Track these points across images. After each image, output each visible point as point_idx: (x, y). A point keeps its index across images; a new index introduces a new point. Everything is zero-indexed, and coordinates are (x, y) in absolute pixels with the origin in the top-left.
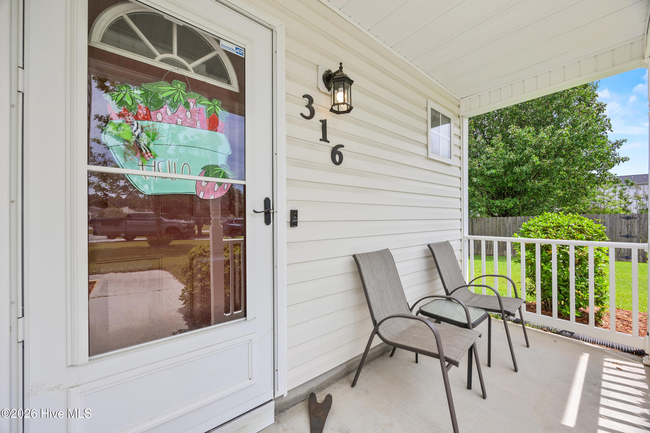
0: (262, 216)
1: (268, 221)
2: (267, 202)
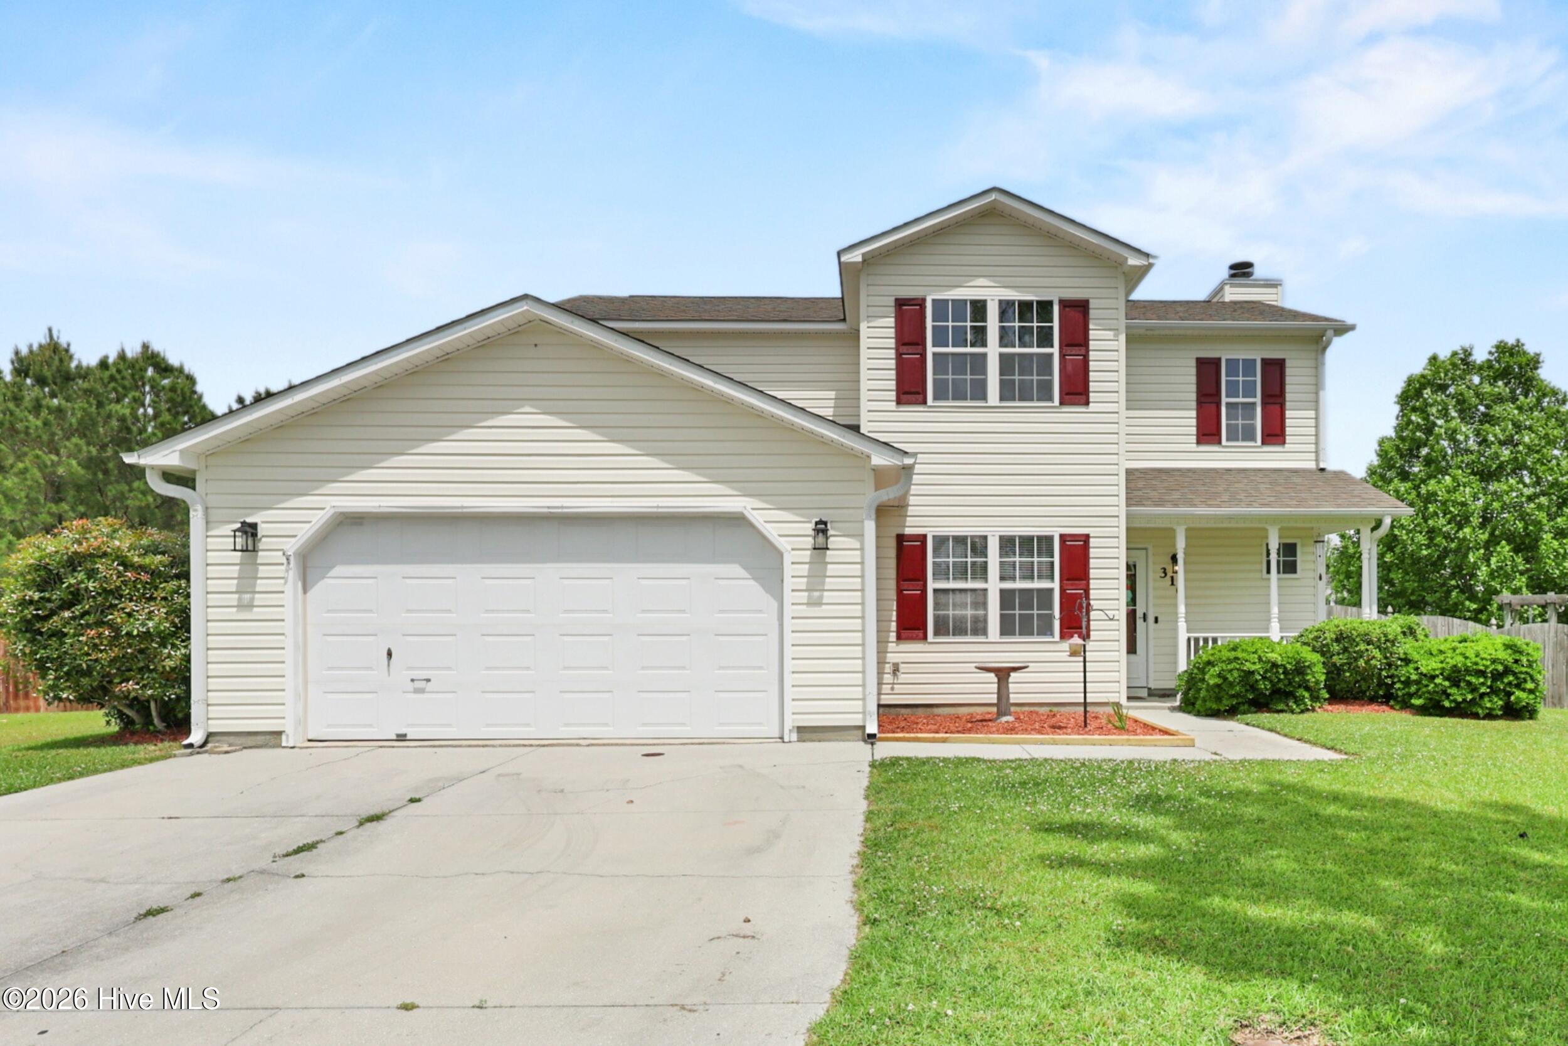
2: (1144, 614)
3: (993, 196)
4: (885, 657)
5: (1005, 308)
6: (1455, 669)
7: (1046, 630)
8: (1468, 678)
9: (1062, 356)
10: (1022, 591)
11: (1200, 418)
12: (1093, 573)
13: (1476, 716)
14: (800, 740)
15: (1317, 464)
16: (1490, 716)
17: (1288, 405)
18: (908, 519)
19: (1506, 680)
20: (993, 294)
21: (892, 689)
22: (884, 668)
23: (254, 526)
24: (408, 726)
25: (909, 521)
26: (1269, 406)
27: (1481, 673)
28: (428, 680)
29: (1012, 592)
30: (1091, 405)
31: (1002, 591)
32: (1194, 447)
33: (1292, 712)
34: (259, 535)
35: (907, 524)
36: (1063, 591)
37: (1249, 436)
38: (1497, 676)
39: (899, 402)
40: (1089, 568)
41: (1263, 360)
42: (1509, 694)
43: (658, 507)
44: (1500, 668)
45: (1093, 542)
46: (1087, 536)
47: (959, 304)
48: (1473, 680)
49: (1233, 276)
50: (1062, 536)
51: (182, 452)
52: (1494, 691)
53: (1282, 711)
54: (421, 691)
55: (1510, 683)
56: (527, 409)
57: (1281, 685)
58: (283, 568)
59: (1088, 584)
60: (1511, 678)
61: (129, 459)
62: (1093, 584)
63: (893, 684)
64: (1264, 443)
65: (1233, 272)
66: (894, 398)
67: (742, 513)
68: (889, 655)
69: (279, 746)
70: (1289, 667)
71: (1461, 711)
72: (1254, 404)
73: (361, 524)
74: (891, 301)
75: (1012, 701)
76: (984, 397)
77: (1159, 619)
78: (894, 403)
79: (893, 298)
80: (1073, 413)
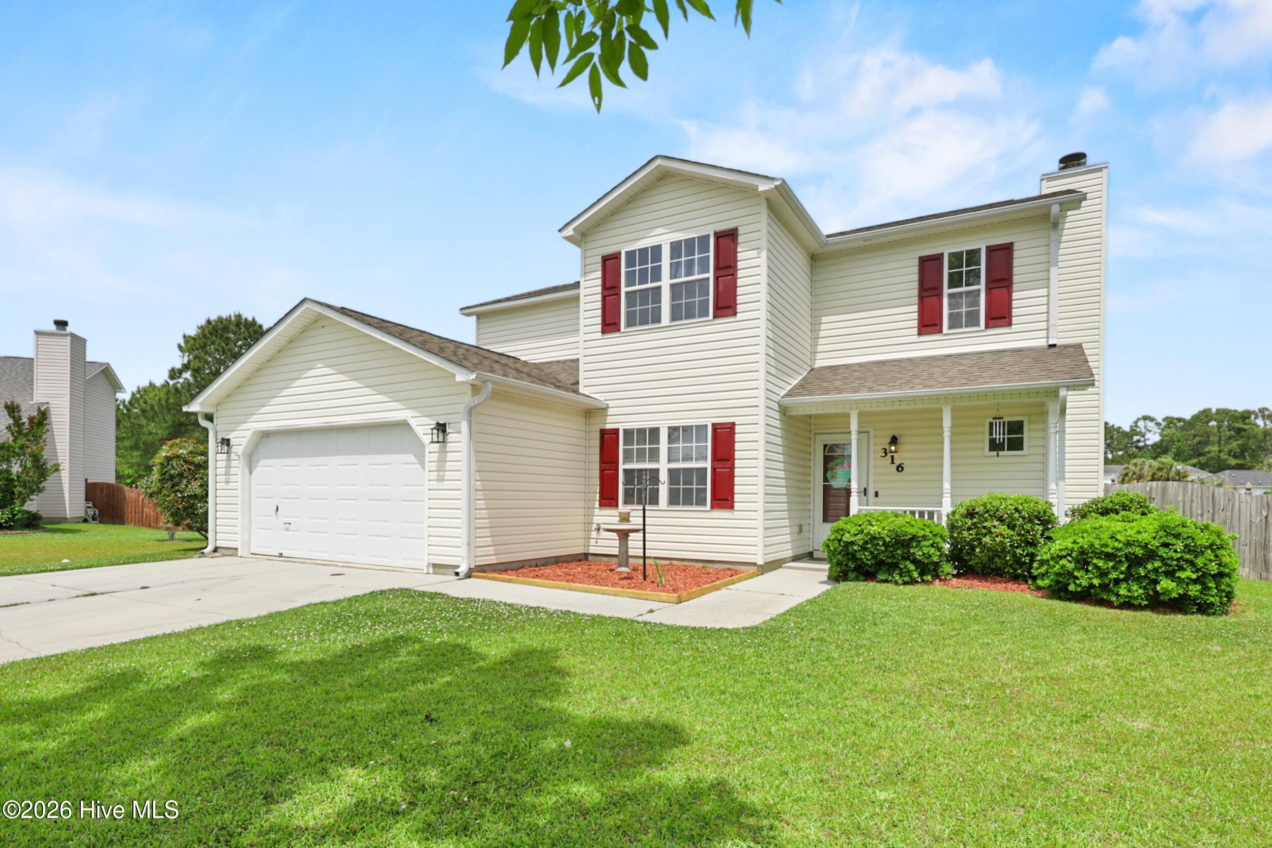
0: (863, 494)
1: (865, 495)
2: (865, 489)
3: (658, 162)
4: (592, 519)
5: (676, 248)
6: (1083, 552)
7: (701, 502)
8: (1095, 561)
9: (717, 278)
10: (686, 470)
11: (921, 312)
12: (737, 455)
13: (1109, 604)
14: (435, 573)
15: (1047, 342)
16: (1127, 605)
17: (1015, 287)
18: (608, 417)
19: (1150, 566)
20: (663, 238)
21: (596, 542)
22: (591, 527)
23: (228, 440)
24: (284, 549)
25: (609, 419)
26: (994, 291)
27: (1109, 556)
28: (290, 524)
29: (678, 470)
30: (738, 315)
31: (670, 470)
32: (916, 338)
33: (896, 583)
34: (231, 444)
35: (608, 421)
36: (714, 470)
37: (972, 320)
38: (1135, 561)
39: (604, 332)
40: (734, 451)
41: (987, 247)
42: (1156, 582)
43: (369, 419)
44: (1139, 551)
45: (738, 429)
46: (733, 424)
47: (643, 251)
48: (1100, 563)
49: (1061, 169)
50: (713, 425)
51: (200, 404)
52: (1129, 576)
53: (886, 581)
54: (287, 530)
55: (1156, 570)
56: (320, 365)
57: (882, 557)
58: (238, 462)
59: (733, 464)
60: (1157, 564)
61: (185, 409)
62: (737, 463)
63: (597, 539)
64: (987, 326)
65: (1062, 165)
66: (600, 330)
67: (406, 421)
68: (595, 517)
69: (236, 556)
70: (888, 539)
71: (1086, 596)
72: (979, 290)
73: (268, 437)
74: (599, 259)
75: (630, 554)
76: (658, 320)
77: (879, 494)
78: (600, 333)
79: (600, 257)
80: (725, 323)
